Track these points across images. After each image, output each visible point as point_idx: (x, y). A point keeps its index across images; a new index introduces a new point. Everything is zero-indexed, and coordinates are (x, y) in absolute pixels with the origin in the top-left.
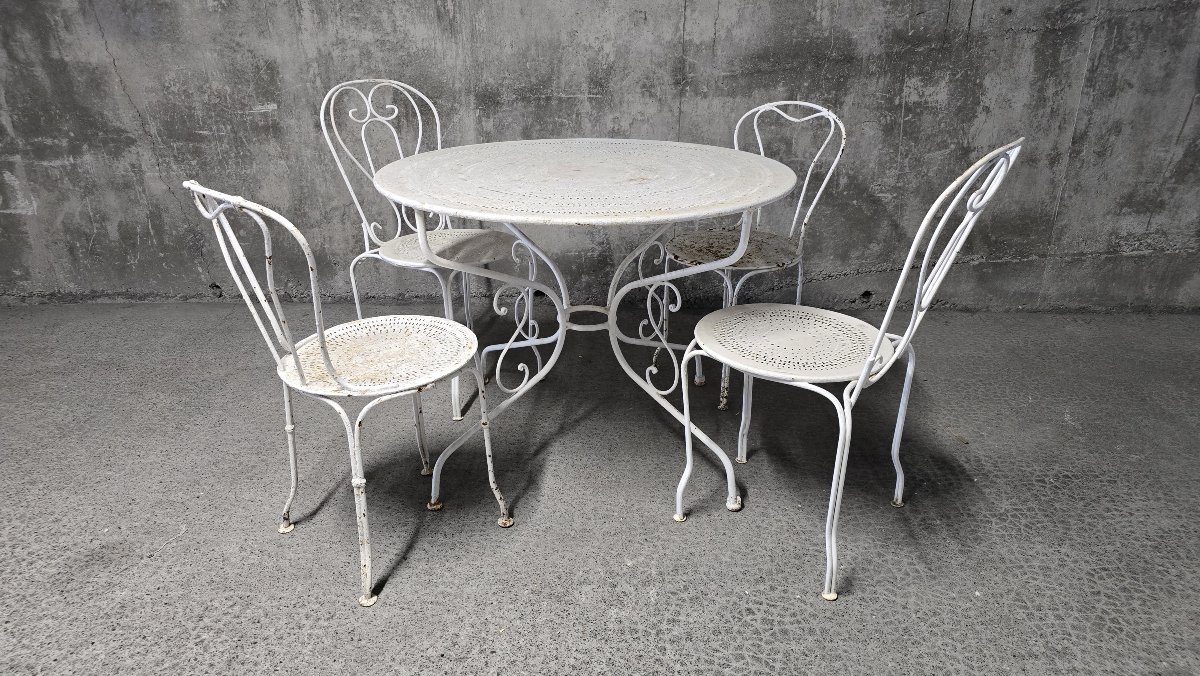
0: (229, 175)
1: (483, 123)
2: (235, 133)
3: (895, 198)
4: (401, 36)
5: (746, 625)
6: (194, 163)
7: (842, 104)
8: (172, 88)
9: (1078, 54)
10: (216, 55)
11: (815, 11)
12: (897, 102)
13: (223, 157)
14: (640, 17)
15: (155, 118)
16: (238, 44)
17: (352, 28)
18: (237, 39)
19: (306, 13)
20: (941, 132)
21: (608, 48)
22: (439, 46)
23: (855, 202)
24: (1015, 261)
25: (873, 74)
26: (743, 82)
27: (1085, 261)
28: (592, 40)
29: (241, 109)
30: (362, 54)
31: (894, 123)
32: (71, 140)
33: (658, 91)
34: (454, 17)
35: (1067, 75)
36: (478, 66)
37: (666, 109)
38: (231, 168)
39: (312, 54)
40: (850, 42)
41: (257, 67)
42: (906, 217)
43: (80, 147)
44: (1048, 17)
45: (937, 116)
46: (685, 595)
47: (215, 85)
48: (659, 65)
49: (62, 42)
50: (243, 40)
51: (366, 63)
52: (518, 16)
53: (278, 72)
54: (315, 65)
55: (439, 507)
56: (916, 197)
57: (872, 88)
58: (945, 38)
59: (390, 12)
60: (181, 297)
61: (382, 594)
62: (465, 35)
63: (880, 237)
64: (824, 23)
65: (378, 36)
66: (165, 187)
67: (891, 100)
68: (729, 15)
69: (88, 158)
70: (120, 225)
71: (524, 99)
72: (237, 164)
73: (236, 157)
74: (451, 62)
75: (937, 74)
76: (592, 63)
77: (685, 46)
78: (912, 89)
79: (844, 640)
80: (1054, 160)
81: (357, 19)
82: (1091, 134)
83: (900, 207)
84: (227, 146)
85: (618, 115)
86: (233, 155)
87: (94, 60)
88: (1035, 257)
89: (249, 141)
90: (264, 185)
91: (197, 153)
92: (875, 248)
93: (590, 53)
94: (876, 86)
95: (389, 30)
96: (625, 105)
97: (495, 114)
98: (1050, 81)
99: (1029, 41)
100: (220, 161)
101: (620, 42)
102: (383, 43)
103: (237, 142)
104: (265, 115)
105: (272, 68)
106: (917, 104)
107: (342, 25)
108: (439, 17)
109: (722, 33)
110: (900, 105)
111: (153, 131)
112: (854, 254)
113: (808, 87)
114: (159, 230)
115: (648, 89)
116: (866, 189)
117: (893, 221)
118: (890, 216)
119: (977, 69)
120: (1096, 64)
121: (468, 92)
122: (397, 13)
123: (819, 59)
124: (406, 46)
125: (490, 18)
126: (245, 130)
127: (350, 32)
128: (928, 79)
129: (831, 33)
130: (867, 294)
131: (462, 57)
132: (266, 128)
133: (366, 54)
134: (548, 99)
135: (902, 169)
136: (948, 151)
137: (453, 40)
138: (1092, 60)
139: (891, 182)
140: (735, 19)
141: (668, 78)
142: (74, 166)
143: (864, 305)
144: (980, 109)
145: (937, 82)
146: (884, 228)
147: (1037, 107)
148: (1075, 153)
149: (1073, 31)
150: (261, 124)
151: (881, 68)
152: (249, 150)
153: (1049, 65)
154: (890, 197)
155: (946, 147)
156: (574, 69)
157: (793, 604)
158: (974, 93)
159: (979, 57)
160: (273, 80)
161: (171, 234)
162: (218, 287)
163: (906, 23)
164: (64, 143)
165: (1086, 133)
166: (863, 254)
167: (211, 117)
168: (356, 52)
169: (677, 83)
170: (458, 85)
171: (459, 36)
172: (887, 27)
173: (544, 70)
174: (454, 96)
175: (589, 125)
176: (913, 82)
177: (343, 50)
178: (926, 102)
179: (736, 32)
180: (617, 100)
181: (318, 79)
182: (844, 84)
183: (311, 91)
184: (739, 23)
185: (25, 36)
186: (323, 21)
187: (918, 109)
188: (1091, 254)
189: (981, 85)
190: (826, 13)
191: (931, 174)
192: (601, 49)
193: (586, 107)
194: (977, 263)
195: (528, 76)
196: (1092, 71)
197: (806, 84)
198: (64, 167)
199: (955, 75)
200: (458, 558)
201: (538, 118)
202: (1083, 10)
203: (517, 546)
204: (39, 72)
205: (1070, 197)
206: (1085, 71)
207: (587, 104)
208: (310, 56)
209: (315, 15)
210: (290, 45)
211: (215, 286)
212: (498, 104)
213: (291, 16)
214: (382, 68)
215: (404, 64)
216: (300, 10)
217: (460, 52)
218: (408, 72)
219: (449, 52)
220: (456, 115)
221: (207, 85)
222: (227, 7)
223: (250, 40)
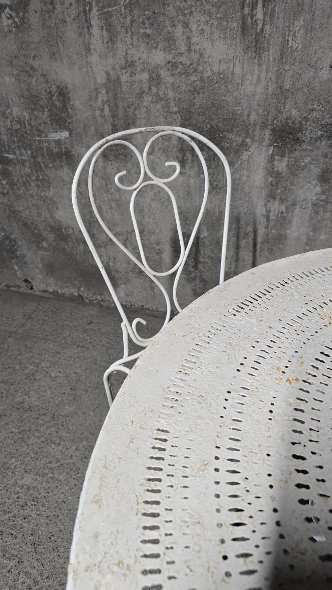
0: (32, 196)
1: (276, 163)
2: (35, 158)
4: (196, 57)
6: (4, 183)
10: (13, 79)
13: (27, 180)
16: (32, 68)
17: (142, 48)
18: (31, 62)
19: (96, 31)
22: (238, 70)
29: (38, 136)
30: (151, 79)
34: (262, 29)
36: (282, 94)
38: (33, 190)
39: (101, 79)
41: (50, 93)
47: (16, 111)
50: (36, 63)
51: (154, 90)
53: (69, 98)
54: (103, 91)
59: (186, 25)
60: (5, 285)
62: (272, 54)
65: (170, 57)
72: (38, 186)
73: (37, 180)
74: (249, 88)
81: (148, 36)
84: (29, 170)
86: (34, 178)
89: (46, 166)
90: (60, 207)
91: (6, 174)
95: (183, 48)
97: (291, 152)
100: (24, 183)
102: (174, 65)
103: (37, 167)
104: (58, 142)
105: (63, 93)
107: (132, 44)
108: (243, 29)
121: (265, 125)
122: (194, 27)
124: (200, 68)
125: (309, 29)
126: (43, 155)
127: (140, 53)
131: (263, 83)
132: (59, 155)
133: (155, 79)
137: (256, 61)
150: (56, 150)
152: (47, 175)
160: (64, 108)
162: (30, 282)
167: (14, 142)
168: (145, 76)
170: (253, 117)
171: (265, 56)
174: (247, 130)
177: (132, 74)
181: (106, 107)
183: (99, 119)
186: (112, 40)
208: (99, 81)
209: (105, 32)
210: (80, 69)
211: (26, 281)
212: (297, 141)
213: (80, 35)
214: (171, 94)
215: (195, 91)
216: (90, 26)
217: (263, 77)
218: (199, 100)
219: (249, 77)
220: (245, 153)
221: (9, 111)
222: (21, 26)
223: (42, 63)
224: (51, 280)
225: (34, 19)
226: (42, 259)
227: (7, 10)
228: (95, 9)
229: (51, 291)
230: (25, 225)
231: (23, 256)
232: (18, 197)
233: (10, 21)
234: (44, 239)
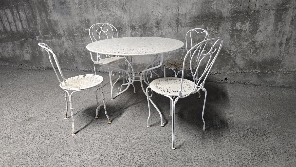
1: (132, 33)
2: (81, 35)
3: (234, 54)
4: (115, 13)
5: (150, 152)
6: (73, 41)
7: (219, 29)
8: (70, 25)
9: (288, 16)
10: (78, 18)
11: (212, 5)
12: (234, 29)
14: (168, 8)
15: (66, 31)
16: (82, 15)
17: (105, 12)
18: (82, 14)
19: (95, 9)
20: (247, 37)
21: (160, 15)
22: (122, 16)
23: (223, 55)
24: (269, 72)
25: (228, 21)
26: (193, 23)
27: (290, 73)
28: (156, 13)
29: (82, 30)
31: (233, 34)
32: (51, 36)
33: (172, 26)
34: (126, 9)
35: (284, 22)
36: (131, 20)
37: (174, 30)
38: (80, 43)
39: (96, 18)
40: (221, 13)
41: (86, 20)
42: (237, 59)
43: (53, 37)
44: (278, 6)
45: (246, 32)
46: (139, 143)
47: (78, 24)
48: (172, 19)
49: (50, 15)
50: (83, 15)
52: (140, 8)
53: (90, 21)
54: (97, 20)
55: (97, 117)
56: (240, 54)
57: (227, 25)
58: (248, 12)
59: (112, 8)
60: (70, 70)
61: (77, 134)
62: (128, 12)
63: (230, 64)
64: (214, 9)
65: (110, 14)
66: (68, 46)
67: (233, 28)
68: (190, 7)
69: (54, 39)
70: (60, 54)
71: (141, 28)
72: (82, 42)
73: (81, 40)
74: (125, 19)
75: (246, 21)
76: (157, 19)
77: (179, 14)
78: (238, 25)
79: (171, 159)
80: (281, 45)
81: (106, 10)
82: (292, 38)
83: (235, 56)
84: (80, 38)
85: (162, 31)
87: (55, 19)
88: (275, 72)
89: (84, 37)
91: (74, 39)
92: (228, 67)
93: (156, 17)
94: (229, 25)
95: (112, 12)
96: (164, 29)
97: (134, 31)
98: (279, 23)
99: (273, 12)
100: (78, 41)
101: (163, 14)
102: (111, 15)
103: (82, 37)
104: (87, 31)
105: (88, 21)
106: (240, 29)
107: (102, 11)
108: (123, 9)
109: (188, 12)
110: (235, 29)
111: (66, 34)
112: (223, 68)
113: (210, 25)
114: (67, 55)
115: (170, 25)
116: (226, 51)
117: (233, 60)
118: (232, 59)
119: (257, 20)
120: (293, 18)
121: (129, 26)
122: (114, 8)
123: (213, 18)
124: (116, 15)
125: (134, 9)
126: (83, 34)
127: (104, 13)
128: (243, 23)
129: (216, 11)
130: (226, 79)
133: (107, 18)
134: (146, 28)
135: (236, 46)
136: (249, 42)
137: (125, 14)
138: (292, 17)
139: (233, 50)
140: (191, 8)
141: (175, 23)
142: (52, 41)
143: (225, 82)
144: (258, 31)
145: (246, 24)
146: (231, 62)
147: (275, 31)
148: (287, 43)
149: (286, 10)
150: (86, 33)
151: (230, 20)
152: (84, 39)
153: (279, 19)
154: (232, 53)
155: (248, 41)
156: (153, 21)
157: (164, 149)
158: (256, 26)
159: (258, 17)
160: (89, 24)
161: (69, 56)
163: (237, 8)
164: (50, 36)
165: (290, 38)
166: (225, 68)
167: (77, 31)
168: (105, 17)
169: (177, 24)
170: (126, 24)
172: (232, 9)
173: (146, 21)
174: (125, 27)
175: (156, 34)
176: (239, 23)
177: (103, 17)
178: (243, 29)
179: (192, 11)
180: (162, 28)
182: (220, 24)
184: (192, 9)
185: (43, 14)
186: (99, 10)
187: (241, 30)
188: (293, 72)
189: (258, 24)
190: (215, 6)
191: (244, 48)
192: (159, 16)
193: (155, 30)
194: (257, 72)
195: (142, 22)
196: (292, 20)
197: (209, 24)
198: (50, 41)
199: (251, 22)
200: (96, 129)
201: (144, 32)
202: (290, 4)
203: (109, 128)
204: (46, 22)
205: (286, 55)
206: (290, 21)
207: (155, 29)
209: (97, 9)
210: (92, 16)
211: (77, 68)
212: (135, 29)
213: (92, 9)
214: (110, 20)
215: (115, 20)
216: (94, 8)
217: (127, 17)
218: (116, 21)
219: (124, 17)
220: (126, 31)
221: (76, 24)
222: (80, 8)
223: (84, 15)
224: (83, 67)
225: (83, 6)
226: (81, 61)
227: (78, 5)
228: (95, 5)
229: (83, 70)
230: (78, 52)
231: (76, 60)
232: (76, 45)
233: (78, 7)
234: (82, 55)
